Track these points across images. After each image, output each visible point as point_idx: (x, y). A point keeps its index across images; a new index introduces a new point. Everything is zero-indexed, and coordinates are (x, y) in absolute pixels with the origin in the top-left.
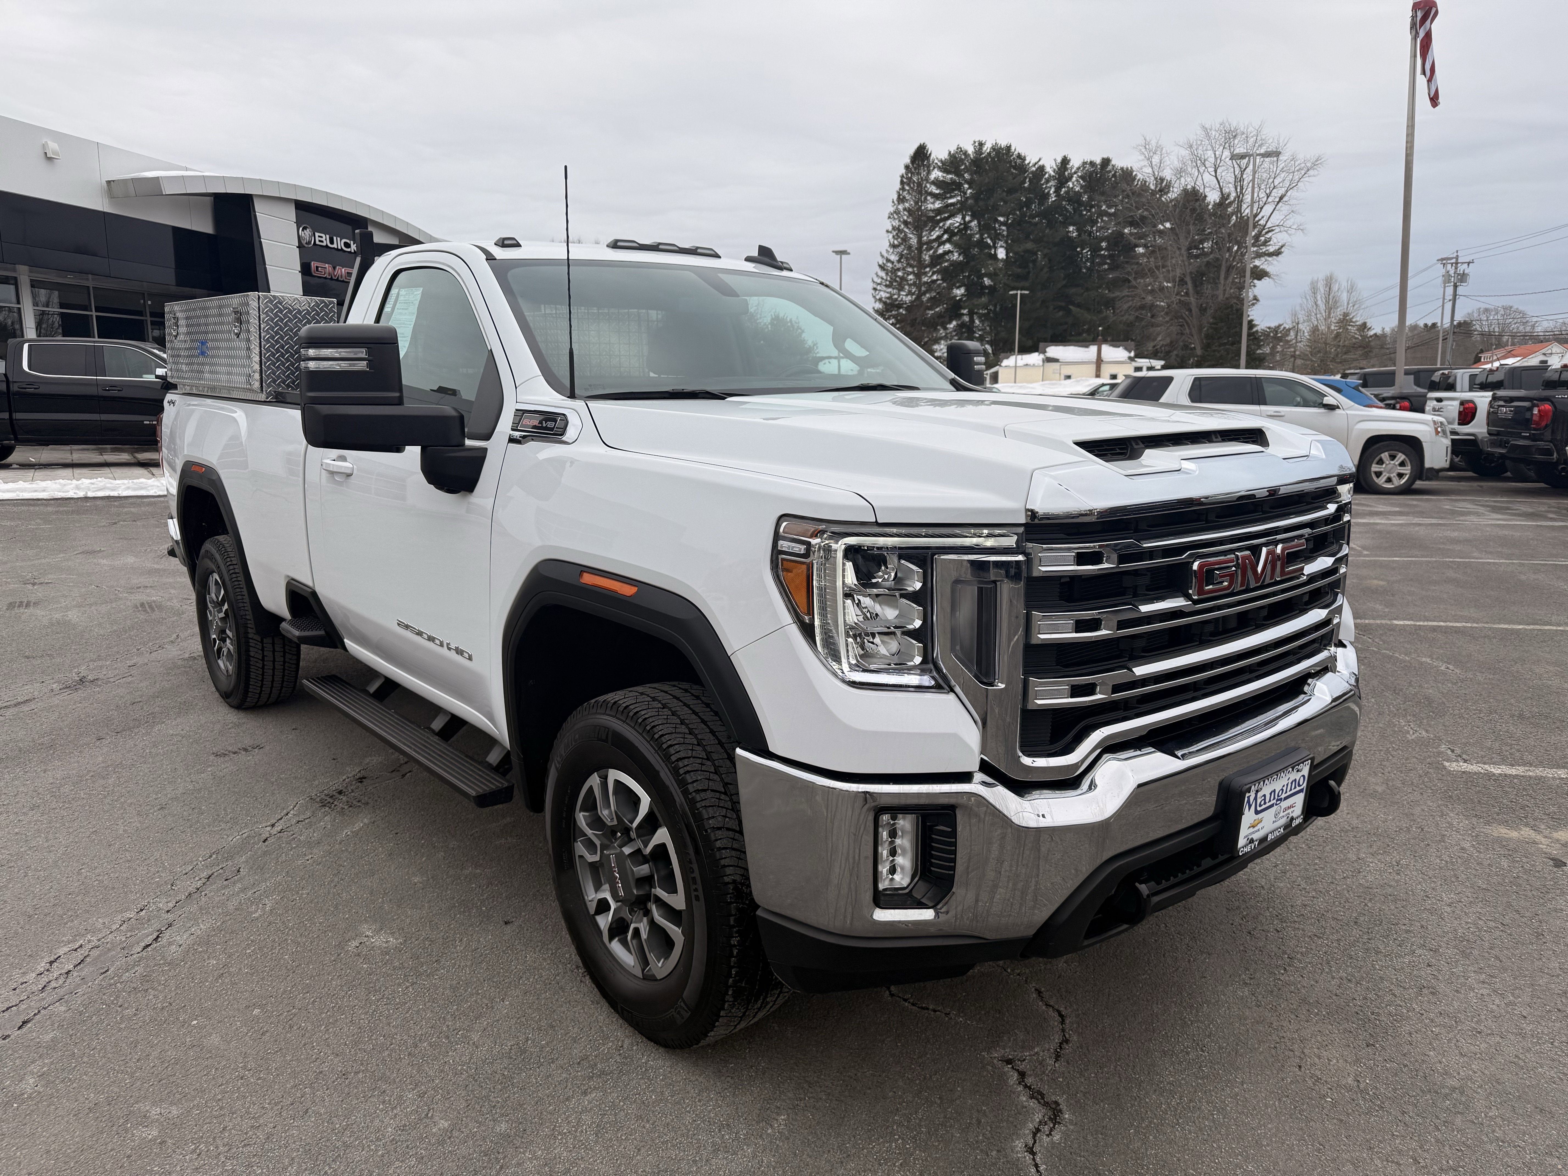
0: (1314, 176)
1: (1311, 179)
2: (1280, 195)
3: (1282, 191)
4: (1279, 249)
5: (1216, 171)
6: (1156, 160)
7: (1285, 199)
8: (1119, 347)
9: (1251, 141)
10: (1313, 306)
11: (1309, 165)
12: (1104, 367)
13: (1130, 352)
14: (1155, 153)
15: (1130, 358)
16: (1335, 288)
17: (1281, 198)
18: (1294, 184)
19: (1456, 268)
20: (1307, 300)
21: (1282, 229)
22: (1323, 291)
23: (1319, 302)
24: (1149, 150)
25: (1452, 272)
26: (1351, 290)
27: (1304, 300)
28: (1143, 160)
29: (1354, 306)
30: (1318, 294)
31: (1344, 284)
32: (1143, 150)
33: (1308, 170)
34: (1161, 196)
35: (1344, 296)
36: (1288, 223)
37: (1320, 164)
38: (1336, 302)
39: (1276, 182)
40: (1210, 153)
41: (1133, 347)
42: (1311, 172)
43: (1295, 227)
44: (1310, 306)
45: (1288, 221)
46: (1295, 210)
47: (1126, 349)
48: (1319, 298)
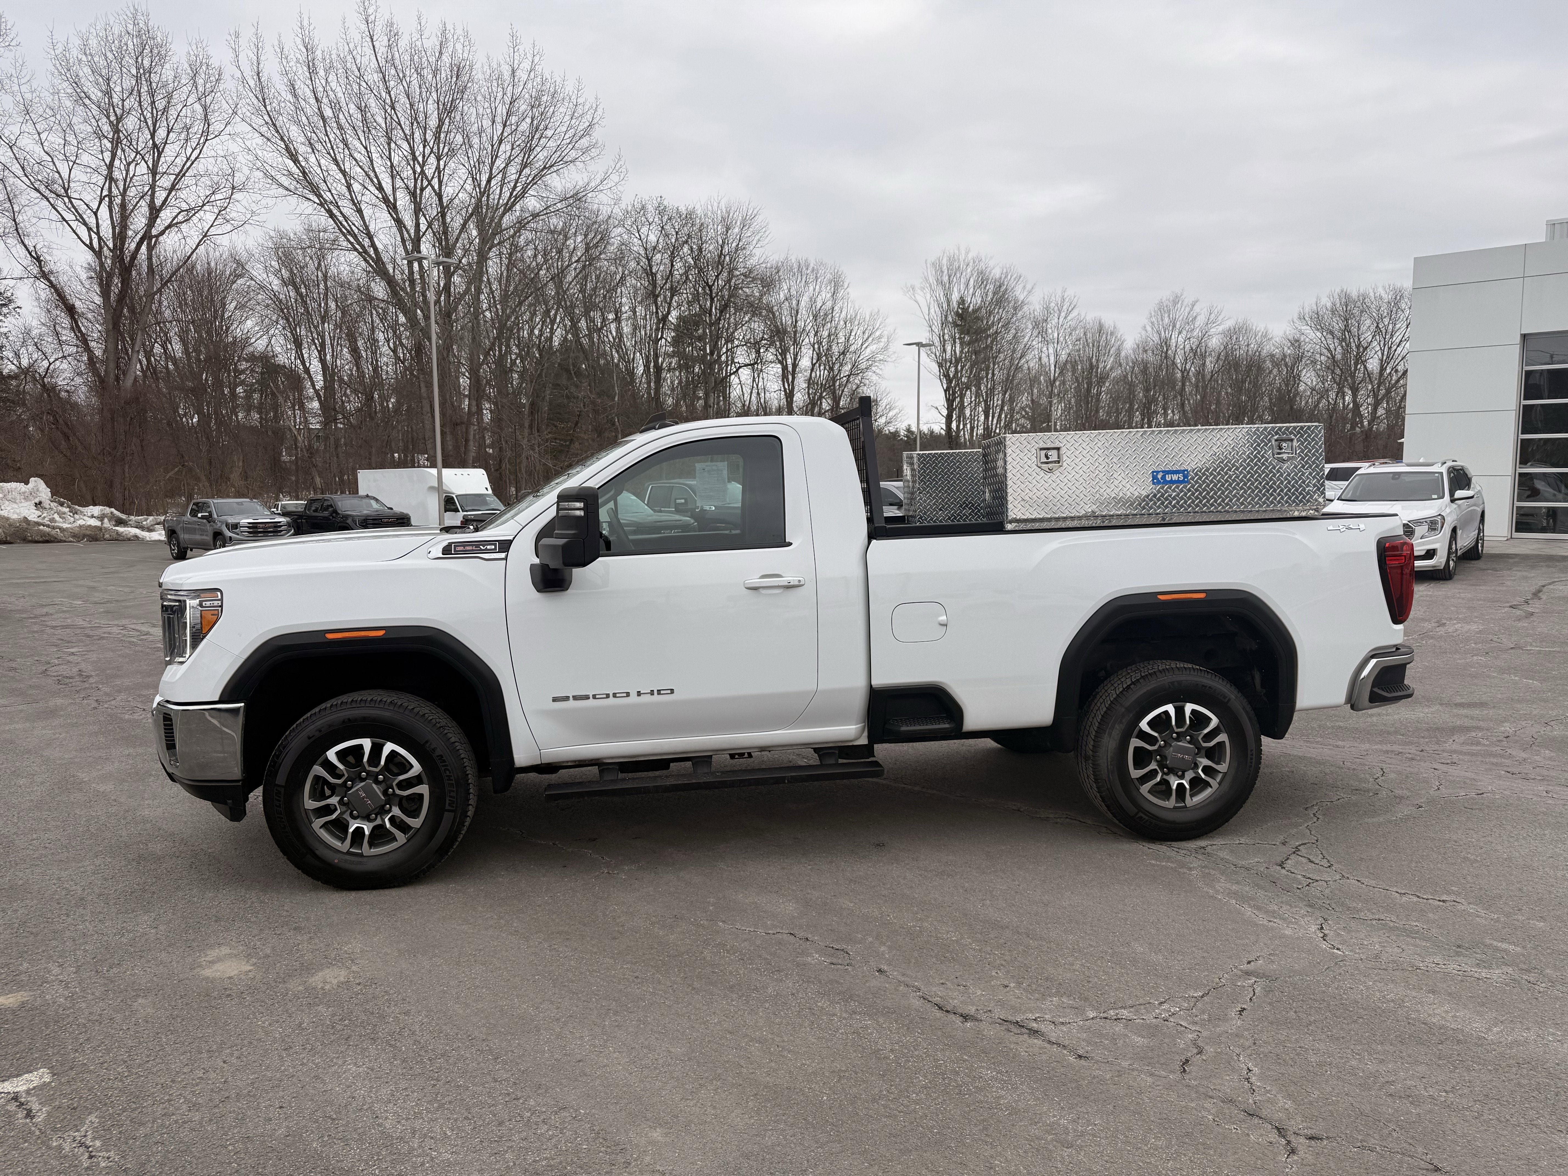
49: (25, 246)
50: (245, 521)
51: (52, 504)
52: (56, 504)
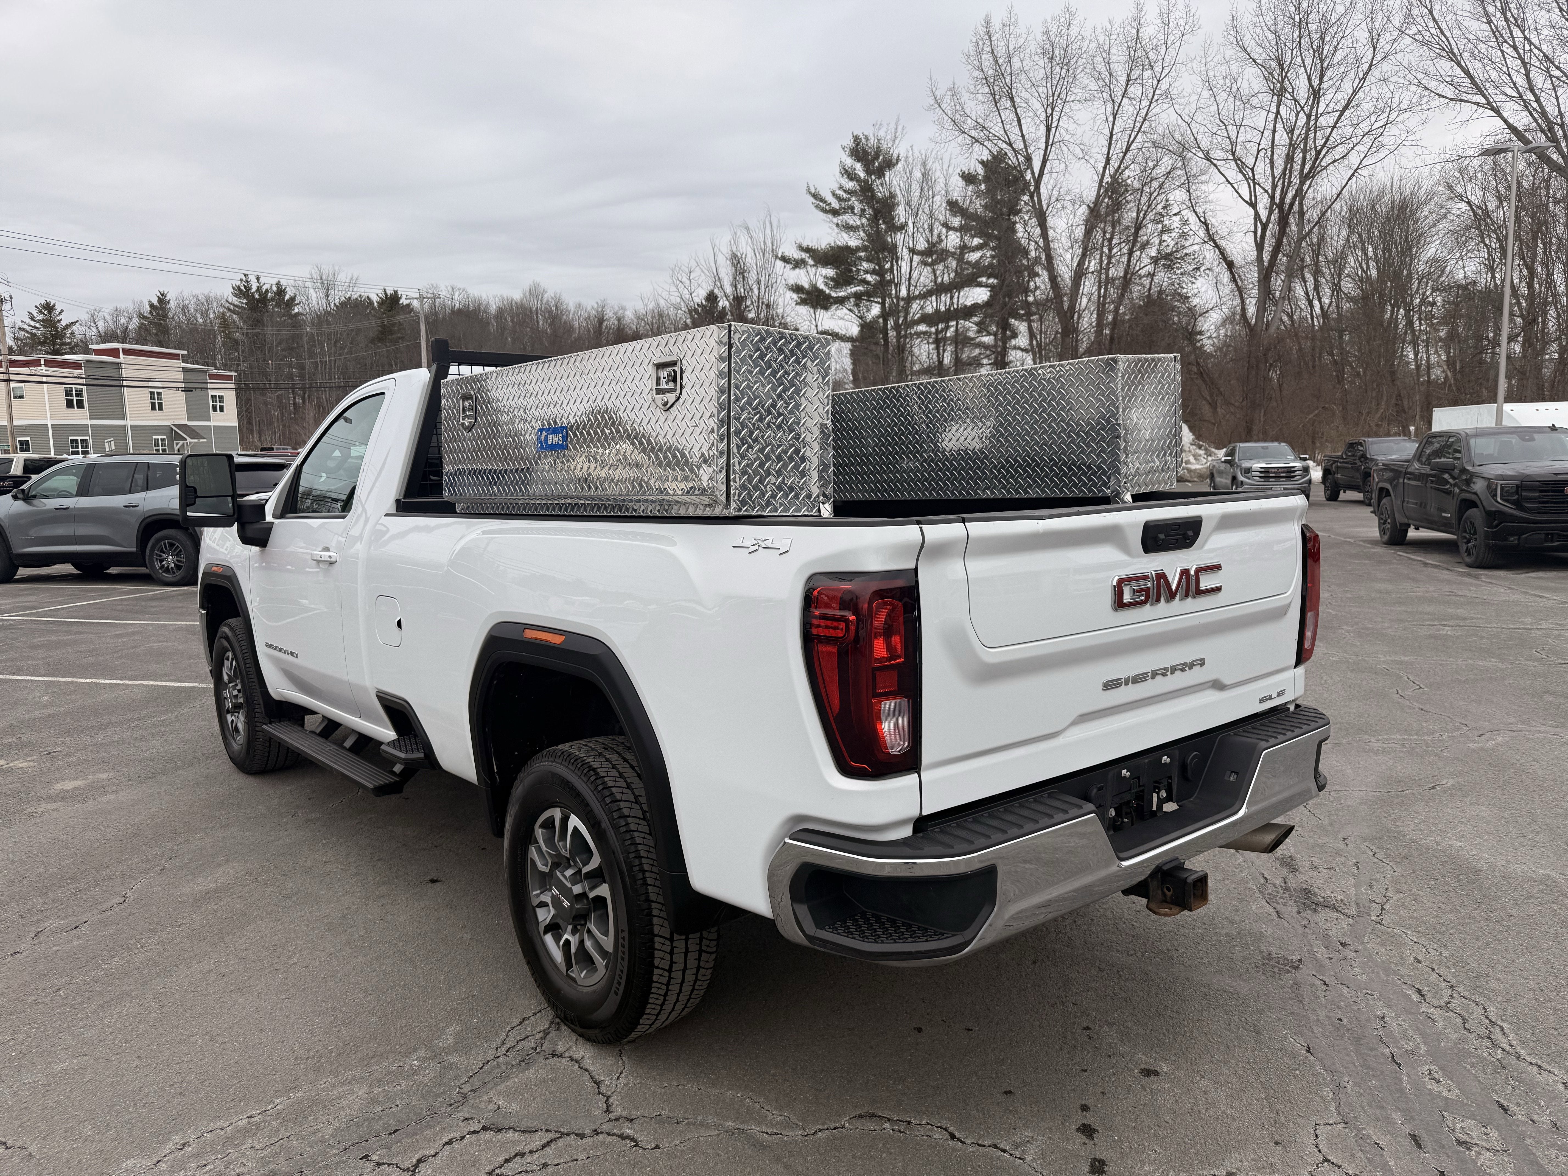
49: (1196, 213)
50: (1258, 465)
51: (1191, 447)
52: (1194, 447)
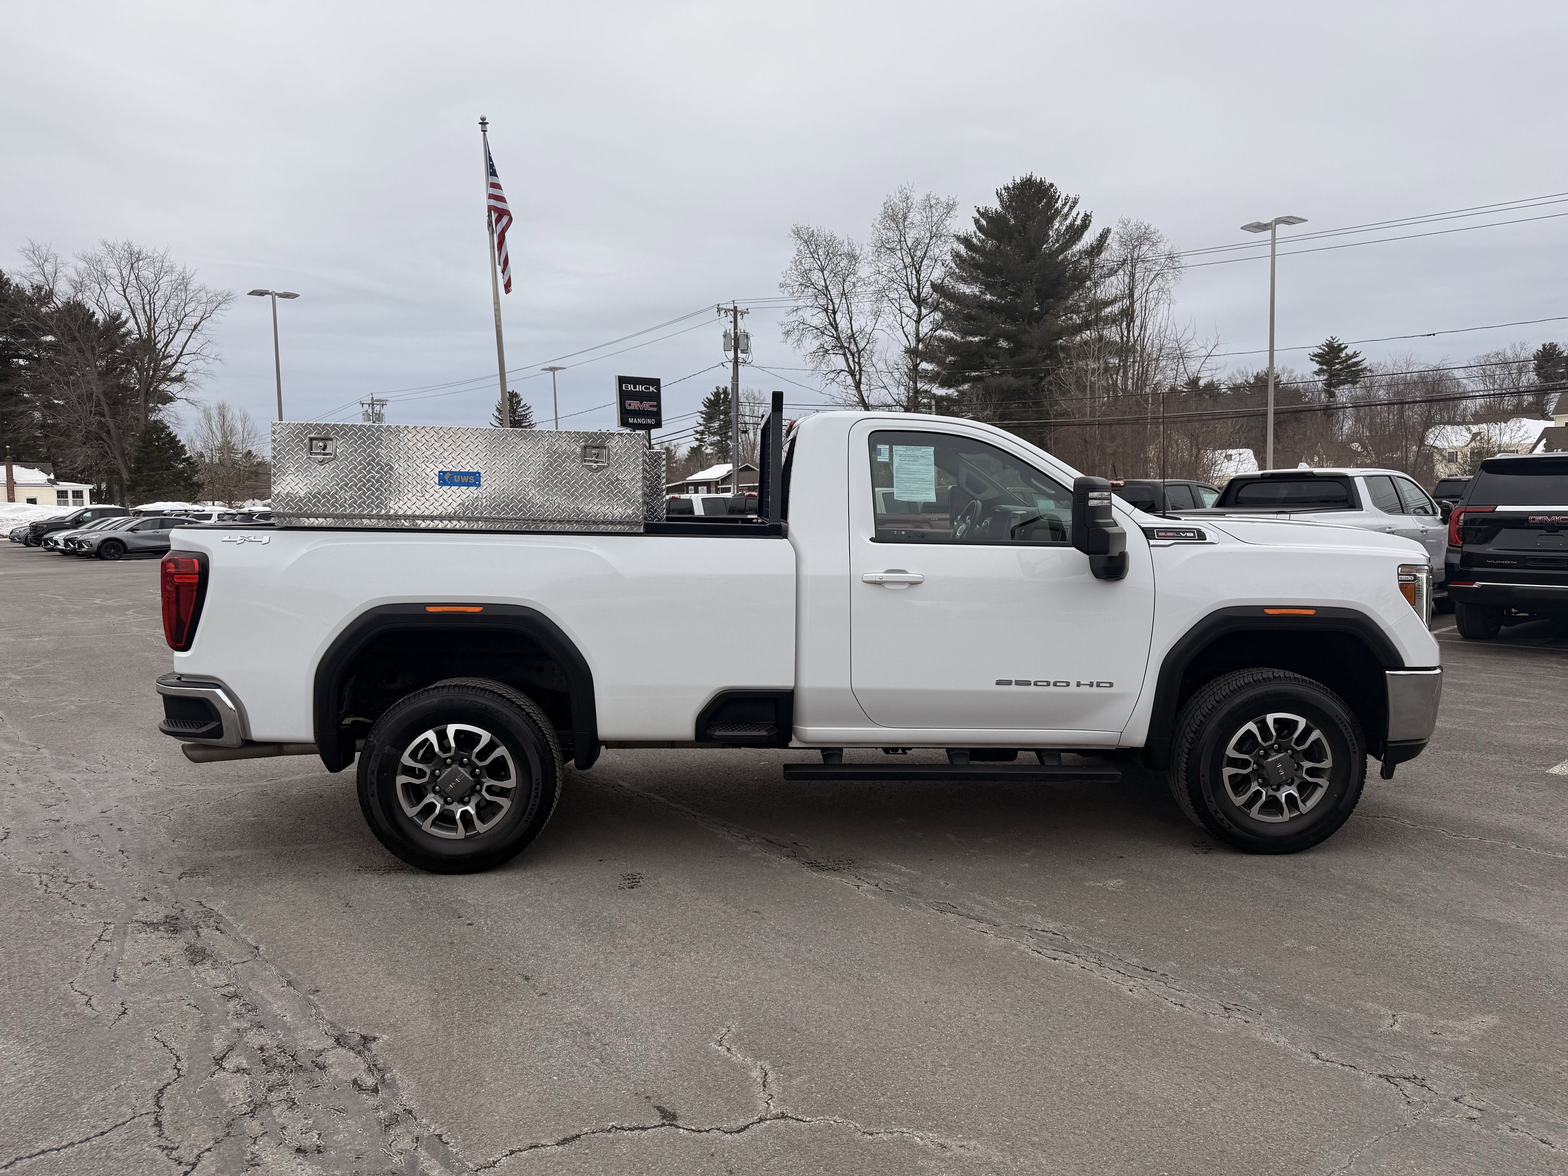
0: (225, 310)
1: (224, 312)
2: (194, 323)
3: (195, 320)
4: (181, 375)
5: (124, 291)
6: (49, 268)
7: (199, 328)
8: (33, 468)
9: (158, 265)
10: (209, 433)
11: (220, 298)
12: (17, 490)
13: (49, 475)
14: (46, 261)
15: (49, 480)
16: (229, 417)
17: (196, 327)
18: (208, 315)
19: (373, 409)
20: (202, 427)
21: (199, 357)
22: (217, 419)
23: (215, 429)
24: (38, 256)
25: (370, 411)
26: (245, 419)
27: (199, 426)
28: (31, 266)
29: (249, 435)
30: (213, 421)
31: (237, 413)
32: (31, 256)
33: (220, 304)
34: (41, 306)
35: (239, 425)
36: (206, 352)
37: (232, 299)
38: (231, 431)
39: (187, 310)
40: (116, 272)
41: (51, 468)
42: (223, 306)
43: (213, 356)
44: (206, 434)
45: (205, 350)
46: (211, 340)
47: (42, 470)
48: (214, 424)
